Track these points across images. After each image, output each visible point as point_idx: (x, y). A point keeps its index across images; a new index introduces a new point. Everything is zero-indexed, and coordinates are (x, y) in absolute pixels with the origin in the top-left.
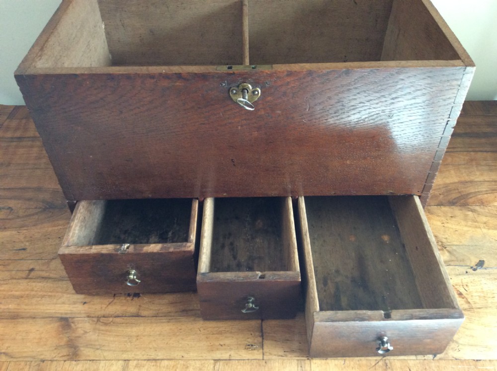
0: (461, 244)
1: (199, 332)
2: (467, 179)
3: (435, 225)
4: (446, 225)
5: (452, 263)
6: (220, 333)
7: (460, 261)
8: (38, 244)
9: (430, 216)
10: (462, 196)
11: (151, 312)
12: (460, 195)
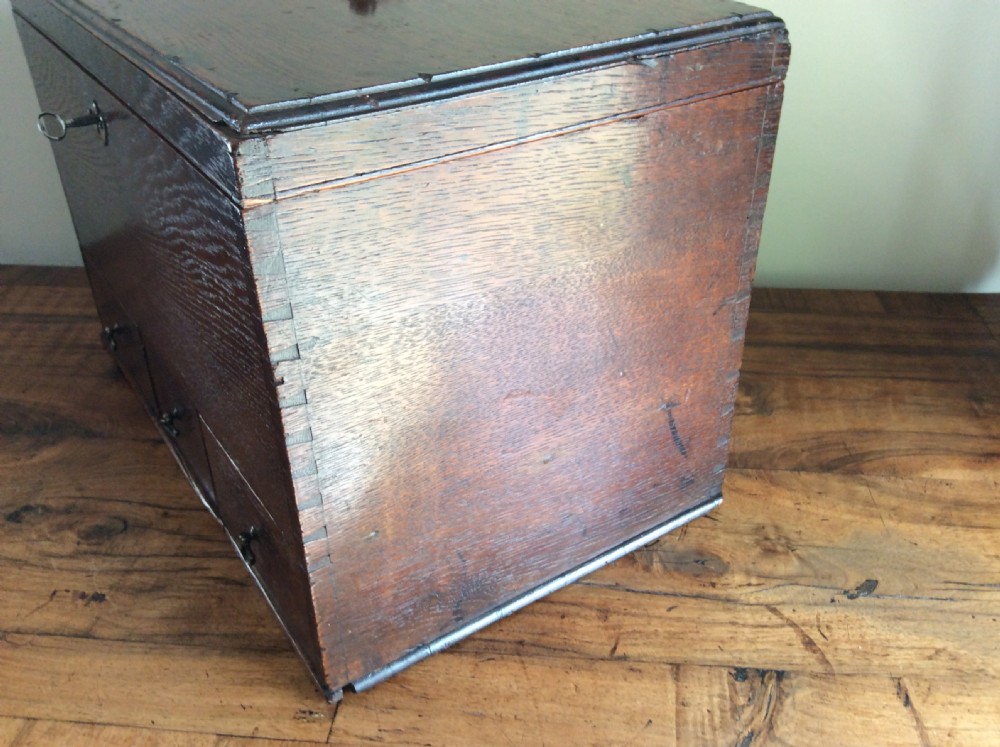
0: (831, 545)
1: (204, 677)
2: (869, 425)
3: (779, 506)
4: (803, 507)
5: (802, 581)
6: (250, 683)
7: (823, 578)
9: (773, 488)
10: (850, 456)
11: (116, 631)
12: (847, 454)
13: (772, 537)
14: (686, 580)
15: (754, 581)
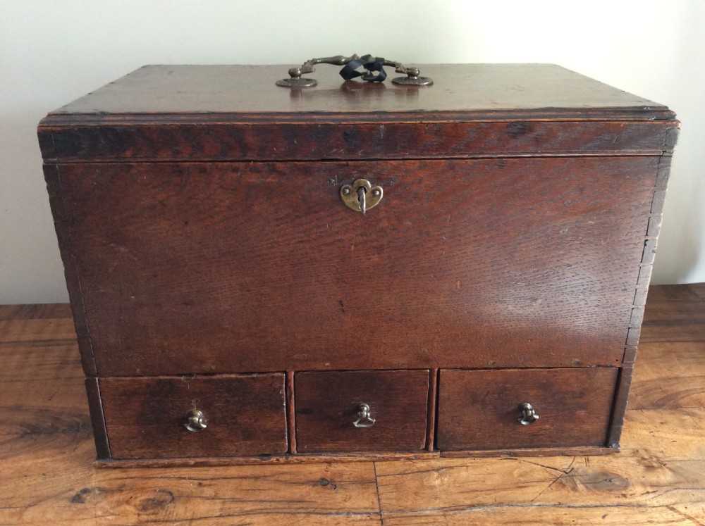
0: (686, 459)
2: (669, 374)
3: (640, 435)
5: (681, 486)
7: (693, 482)
8: (6, 485)
9: (630, 423)
10: (668, 395)
12: (665, 395)
13: (647, 457)
14: (605, 494)
15: (650, 490)
